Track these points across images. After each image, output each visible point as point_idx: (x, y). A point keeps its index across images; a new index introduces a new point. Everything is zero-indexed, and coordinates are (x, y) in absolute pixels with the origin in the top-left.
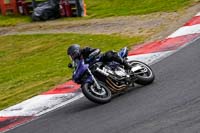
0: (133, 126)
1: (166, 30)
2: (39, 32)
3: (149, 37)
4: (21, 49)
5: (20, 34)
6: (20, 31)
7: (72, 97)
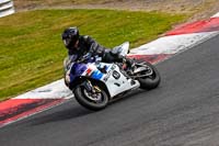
0: (171, 113)
1: (211, 8)
2: (72, 8)
3: (192, 16)
4: (51, 25)
5: (50, 9)
6: (50, 5)
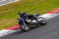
7: (55, 15)
